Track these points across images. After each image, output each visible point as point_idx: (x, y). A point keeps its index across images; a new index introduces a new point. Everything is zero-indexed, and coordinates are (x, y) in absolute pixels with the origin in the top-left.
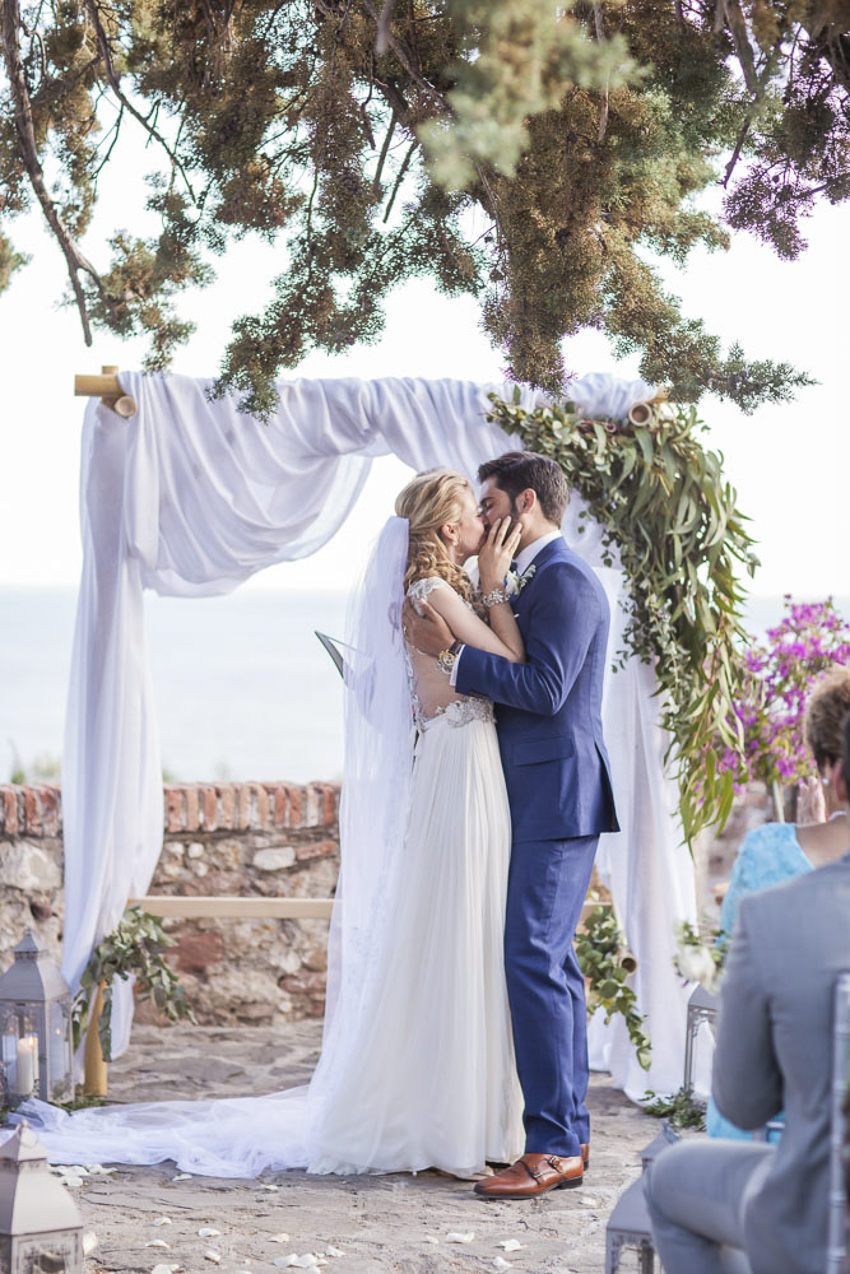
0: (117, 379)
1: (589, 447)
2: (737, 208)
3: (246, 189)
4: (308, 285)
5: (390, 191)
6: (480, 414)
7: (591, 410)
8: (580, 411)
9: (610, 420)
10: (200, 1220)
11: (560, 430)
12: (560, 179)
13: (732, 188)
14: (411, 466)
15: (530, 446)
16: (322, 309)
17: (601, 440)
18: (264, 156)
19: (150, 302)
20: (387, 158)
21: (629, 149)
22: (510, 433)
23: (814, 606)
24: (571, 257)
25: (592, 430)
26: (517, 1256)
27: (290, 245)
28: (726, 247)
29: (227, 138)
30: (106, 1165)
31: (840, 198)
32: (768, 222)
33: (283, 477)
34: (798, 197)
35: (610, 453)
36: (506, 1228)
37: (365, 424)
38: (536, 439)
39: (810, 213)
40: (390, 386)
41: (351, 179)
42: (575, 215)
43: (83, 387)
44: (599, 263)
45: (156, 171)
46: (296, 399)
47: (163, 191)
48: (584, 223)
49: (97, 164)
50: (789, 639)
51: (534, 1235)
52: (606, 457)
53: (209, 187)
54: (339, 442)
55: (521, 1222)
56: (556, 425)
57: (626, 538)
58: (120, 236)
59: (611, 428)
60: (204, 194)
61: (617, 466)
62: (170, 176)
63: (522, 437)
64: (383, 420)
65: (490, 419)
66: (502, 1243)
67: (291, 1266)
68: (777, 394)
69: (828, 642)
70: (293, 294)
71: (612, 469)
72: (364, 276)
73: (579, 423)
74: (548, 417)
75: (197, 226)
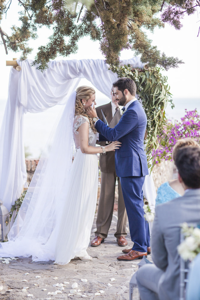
0: (16, 61)
1: (134, 75)
2: (164, 17)
3: (42, 15)
4: (58, 39)
5: (78, 14)
6: (107, 68)
7: (134, 66)
8: (132, 66)
9: (139, 68)
10: (37, 273)
11: (126, 71)
12: (118, 11)
13: (163, 12)
14: (90, 81)
15: (119, 75)
16: (61, 45)
17: (137, 73)
18: (47, 6)
19: (22, 43)
20: (77, 6)
21: (135, 3)
22: (114, 72)
23: (192, 111)
24: (120, 31)
25: (135, 71)
26: (114, 282)
27: (54, 28)
28: (164, 27)
29: (37, 2)
30: (16, 257)
31: (190, 14)
32: (172, 20)
33: (58, 85)
34: (180, 14)
35: (139, 76)
36: (112, 274)
37: (78, 71)
38: (121, 74)
39: (183, 17)
40: (84, 61)
41: (62, 12)
42: (121, 20)
43: (8, 64)
44: (127, 32)
45: (21, 11)
46: (61, 65)
47: (23, 16)
48: (124, 22)
49: (6, 10)
50: (187, 120)
51: (119, 276)
52: (138, 77)
53: (33, 15)
54: (71, 76)
55: (116, 272)
56: (125, 70)
57: (143, 98)
58: (14, 27)
59: (139, 70)
60: (32, 16)
61: (141, 80)
62: (24, 12)
63: (117, 73)
64: (82, 70)
65: (109, 69)
66: (110, 279)
67: (57, 287)
68: (174, 66)
69: (196, 121)
70: (54, 41)
71: (139, 81)
72: (73, 36)
73: (131, 69)
74: (124, 68)
75: (30, 24)
